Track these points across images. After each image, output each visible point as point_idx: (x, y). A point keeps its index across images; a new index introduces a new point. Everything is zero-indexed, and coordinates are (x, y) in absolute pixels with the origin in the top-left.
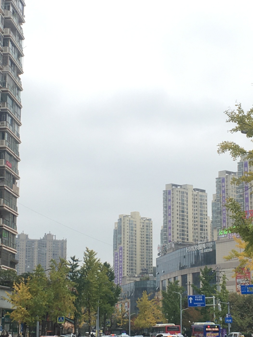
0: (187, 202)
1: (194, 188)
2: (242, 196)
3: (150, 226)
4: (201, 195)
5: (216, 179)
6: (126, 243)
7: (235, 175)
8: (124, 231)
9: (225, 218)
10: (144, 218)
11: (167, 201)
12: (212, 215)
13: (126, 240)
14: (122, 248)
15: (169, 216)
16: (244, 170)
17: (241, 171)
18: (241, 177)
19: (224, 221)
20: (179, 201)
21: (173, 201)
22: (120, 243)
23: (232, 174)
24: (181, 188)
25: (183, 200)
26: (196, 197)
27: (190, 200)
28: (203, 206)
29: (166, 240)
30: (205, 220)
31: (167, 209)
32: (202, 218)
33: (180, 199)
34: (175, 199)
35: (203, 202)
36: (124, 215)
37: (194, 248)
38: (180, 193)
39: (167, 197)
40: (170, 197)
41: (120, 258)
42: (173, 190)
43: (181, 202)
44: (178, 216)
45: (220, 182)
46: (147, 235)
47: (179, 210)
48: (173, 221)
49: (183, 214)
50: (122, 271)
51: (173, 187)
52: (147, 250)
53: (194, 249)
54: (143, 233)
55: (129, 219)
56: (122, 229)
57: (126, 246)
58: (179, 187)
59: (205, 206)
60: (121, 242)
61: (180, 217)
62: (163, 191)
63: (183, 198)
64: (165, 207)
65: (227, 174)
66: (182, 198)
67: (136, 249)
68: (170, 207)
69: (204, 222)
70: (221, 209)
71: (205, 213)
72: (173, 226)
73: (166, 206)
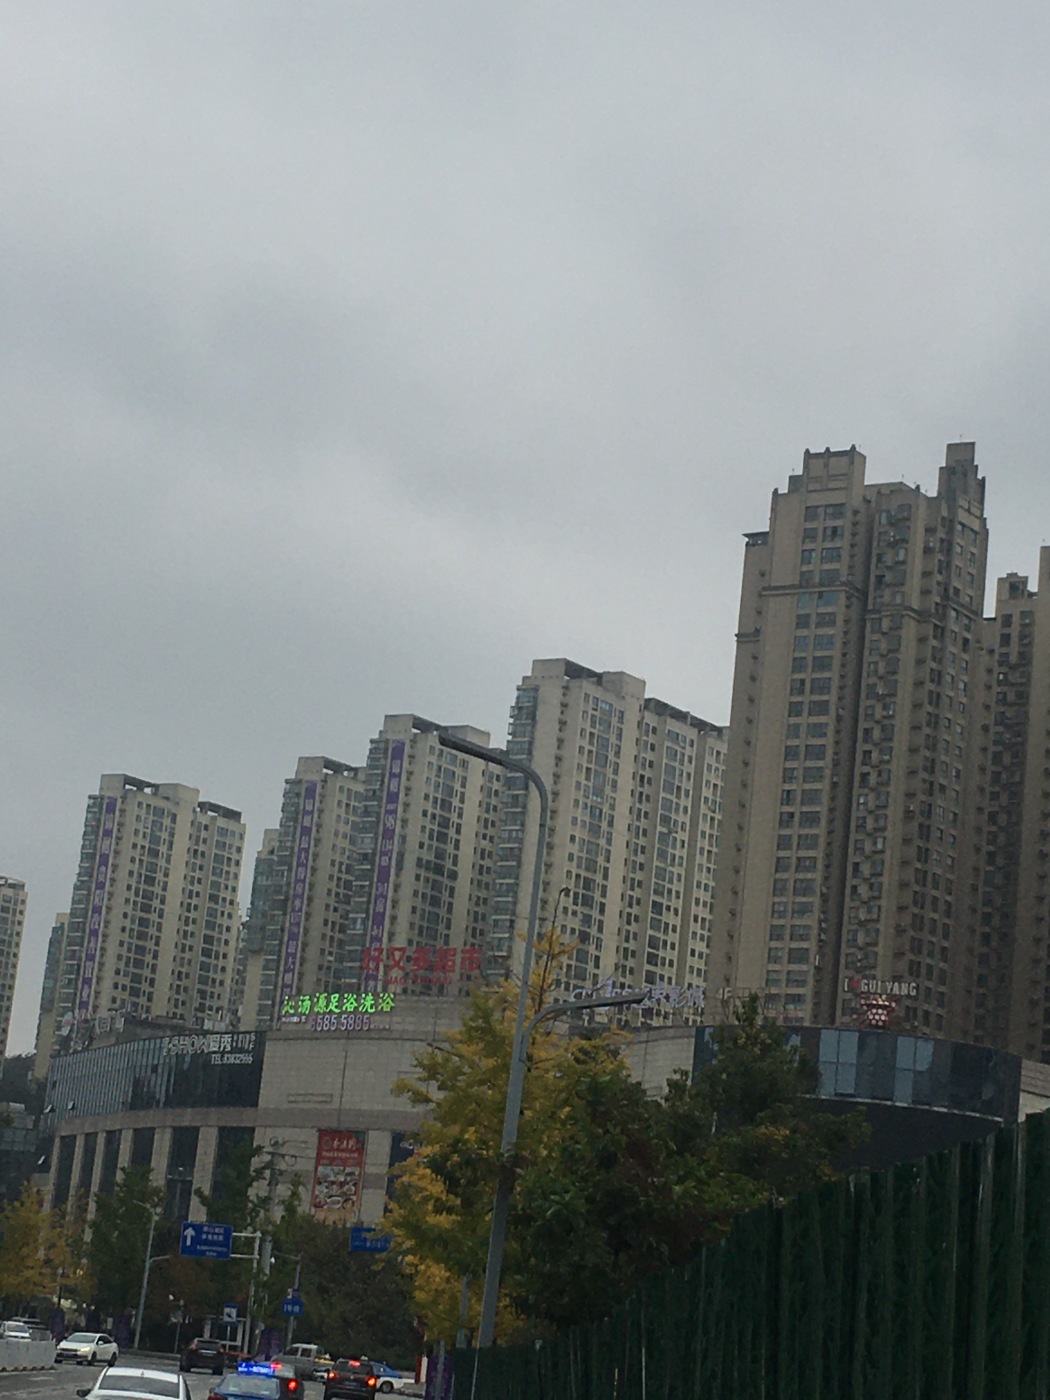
0: (170, 847)
1: (201, 800)
2: (370, 857)
3: (14, 910)
4: (223, 829)
5: (287, 782)
7: (355, 778)
9: (298, 925)
11: (97, 835)
12: (252, 903)
15: (98, 892)
16: (388, 768)
17: (380, 772)
18: (374, 791)
19: (293, 937)
20: (140, 841)
21: (119, 839)
23: (346, 773)
24: (155, 794)
25: (155, 840)
26: (203, 834)
27: (182, 843)
28: (226, 868)
29: (73, 976)
30: (225, 922)
31: (94, 862)
32: (216, 910)
33: (144, 833)
34: (128, 832)
35: (226, 855)
37: (193, 1045)
38: (148, 813)
39: (99, 820)
40: (110, 822)
42: (124, 798)
43: (147, 845)
44: (131, 895)
45: (298, 795)
47: (135, 875)
48: (109, 909)
49: (151, 889)
51: (127, 787)
53: (190, 1048)
58: (148, 790)
59: (233, 869)
61: (136, 899)
62: (90, 797)
63: (158, 833)
64: (87, 856)
65: (325, 771)
66: (153, 831)
68: (104, 860)
69: (221, 926)
70: (287, 892)
71: (229, 896)
72: (106, 927)
73: (91, 851)
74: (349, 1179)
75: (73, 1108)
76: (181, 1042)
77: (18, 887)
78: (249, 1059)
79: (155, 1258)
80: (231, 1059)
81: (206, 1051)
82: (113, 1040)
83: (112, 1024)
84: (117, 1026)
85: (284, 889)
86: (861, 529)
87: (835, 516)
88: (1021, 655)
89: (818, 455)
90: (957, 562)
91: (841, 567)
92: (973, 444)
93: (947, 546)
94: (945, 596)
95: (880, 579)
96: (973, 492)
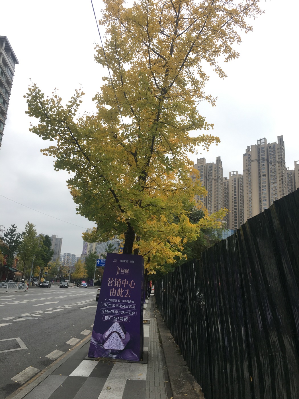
86: (206, 169)
87: (202, 167)
88: (227, 187)
89: (199, 159)
90: (219, 172)
91: (203, 174)
92: (220, 157)
93: (218, 170)
94: (218, 177)
95: (209, 175)
96: (221, 163)
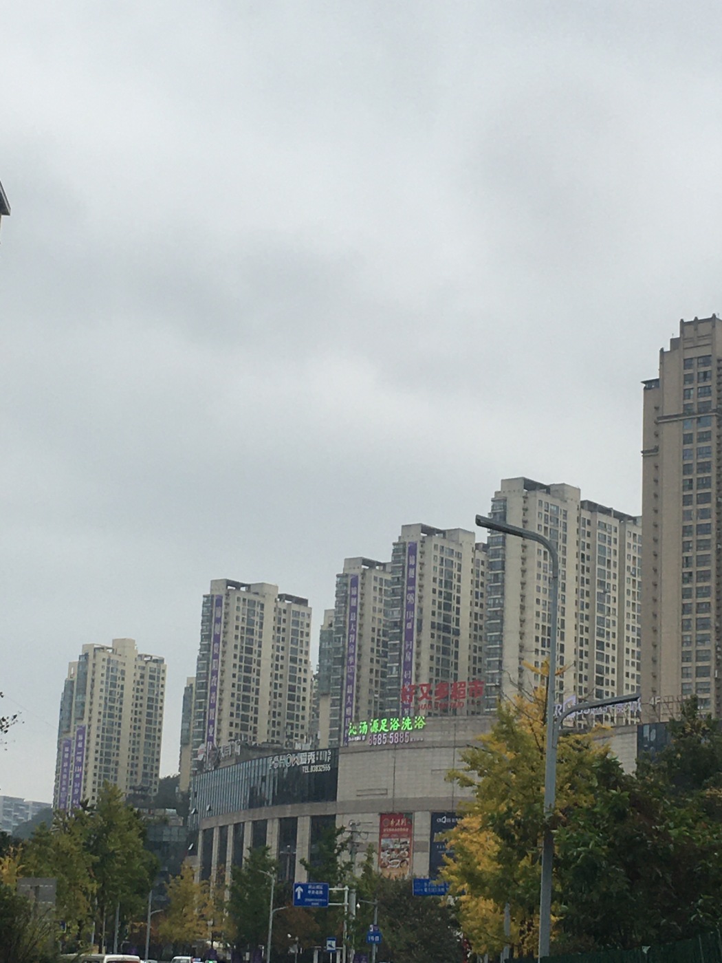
0: (261, 627)
1: (280, 593)
2: (398, 624)
3: (158, 677)
4: (296, 612)
5: (338, 576)
6: (95, 716)
7: (384, 570)
8: (92, 687)
9: (352, 674)
10: (146, 656)
11: (211, 621)
12: (320, 661)
13: (96, 709)
14: (84, 728)
15: (214, 660)
16: (407, 562)
17: (401, 565)
18: (398, 578)
19: (350, 682)
20: (241, 625)
21: (226, 624)
22: (79, 716)
23: (377, 567)
24: (248, 591)
25: (251, 622)
26: (283, 616)
27: (269, 623)
28: (300, 638)
29: (202, 720)
30: (302, 675)
31: (210, 640)
32: (296, 668)
33: (243, 618)
34: (232, 619)
35: (300, 630)
36: (95, 646)
37: (289, 761)
38: (244, 605)
39: (211, 612)
40: (219, 613)
41: (76, 755)
42: (228, 595)
43: (245, 626)
44: (237, 661)
45: (346, 585)
46: (150, 699)
47: (239, 647)
48: (223, 672)
49: (249, 656)
50: (80, 788)
51: (229, 587)
52: (147, 737)
53: (287, 763)
54: (140, 694)
55: (107, 658)
56: (89, 682)
57: (95, 724)
58: (243, 589)
59: (305, 639)
60: (83, 712)
61: (241, 664)
62: (204, 596)
63: (252, 618)
64: (205, 637)
65: (363, 567)
66: (248, 616)
67: (119, 733)
68: (217, 639)
69: (300, 678)
70: (343, 652)
71: (304, 658)
72: (221, 685)
73: (207, 633)
74: (403, 846)
75: (210, 809)
76: (281, 760)
77: (159, 661)
78: (328, 768)
79: (277, 909)
80: (316, 769)
81: (298, 764)
82: (233, 761)
83: (232, 750)
84: (236, 751)
85: (342, 650)
87: (705, 364)
89: (690, 323)
91: (712, 399)
